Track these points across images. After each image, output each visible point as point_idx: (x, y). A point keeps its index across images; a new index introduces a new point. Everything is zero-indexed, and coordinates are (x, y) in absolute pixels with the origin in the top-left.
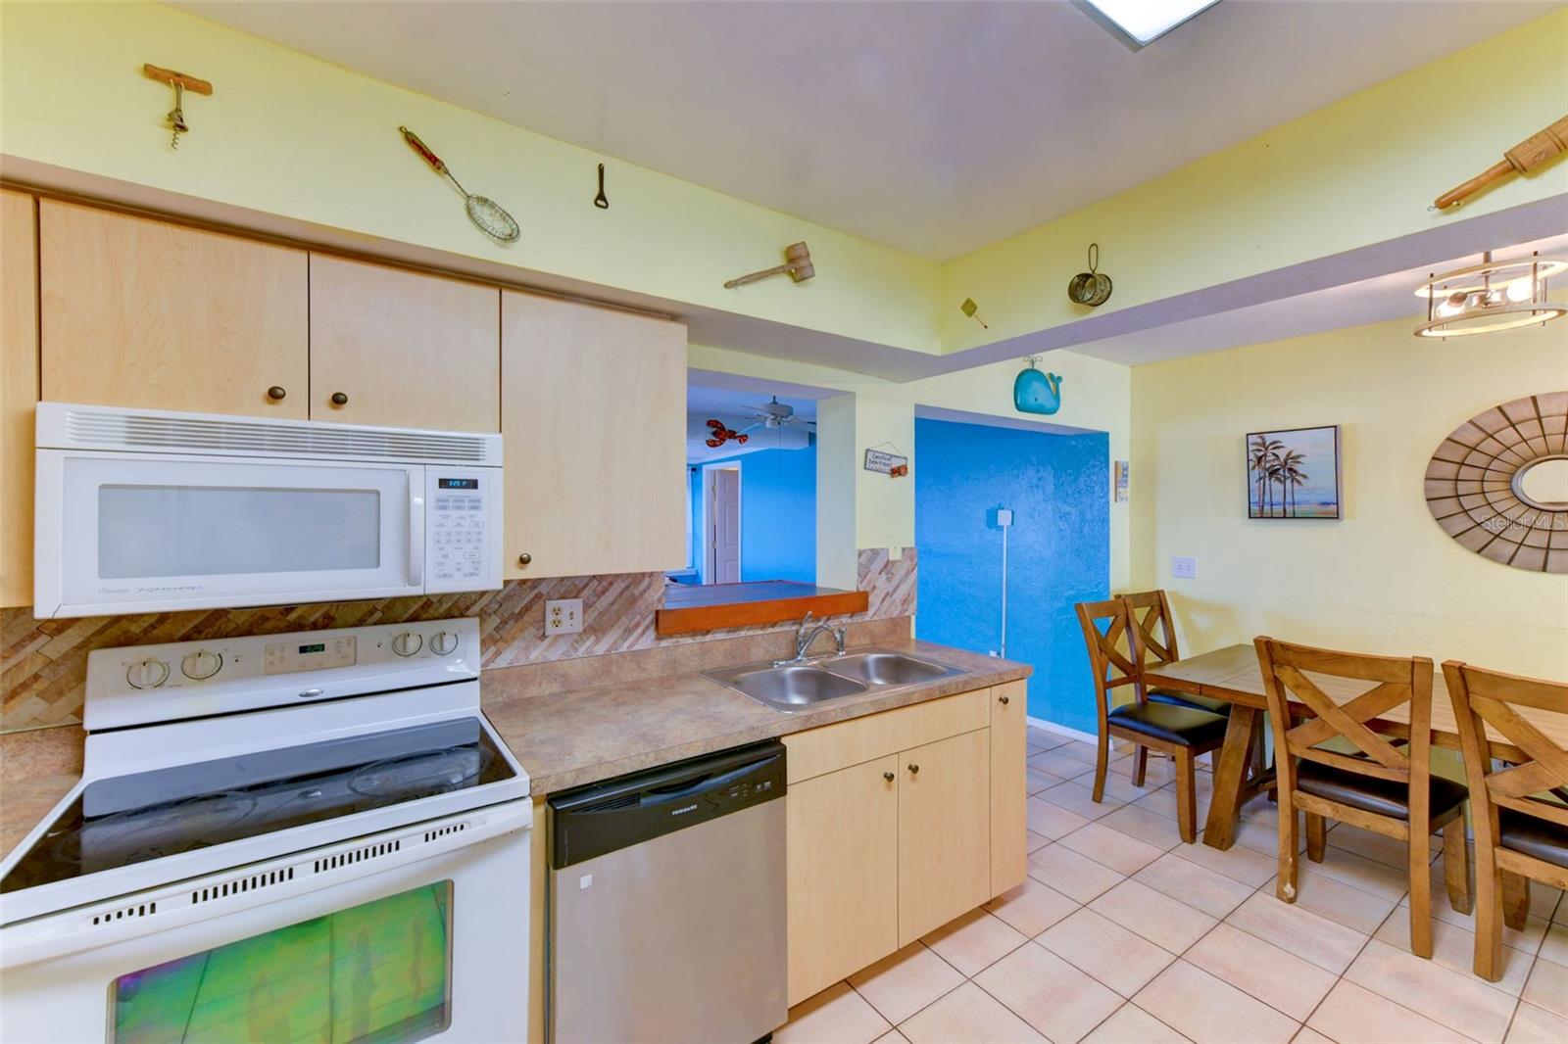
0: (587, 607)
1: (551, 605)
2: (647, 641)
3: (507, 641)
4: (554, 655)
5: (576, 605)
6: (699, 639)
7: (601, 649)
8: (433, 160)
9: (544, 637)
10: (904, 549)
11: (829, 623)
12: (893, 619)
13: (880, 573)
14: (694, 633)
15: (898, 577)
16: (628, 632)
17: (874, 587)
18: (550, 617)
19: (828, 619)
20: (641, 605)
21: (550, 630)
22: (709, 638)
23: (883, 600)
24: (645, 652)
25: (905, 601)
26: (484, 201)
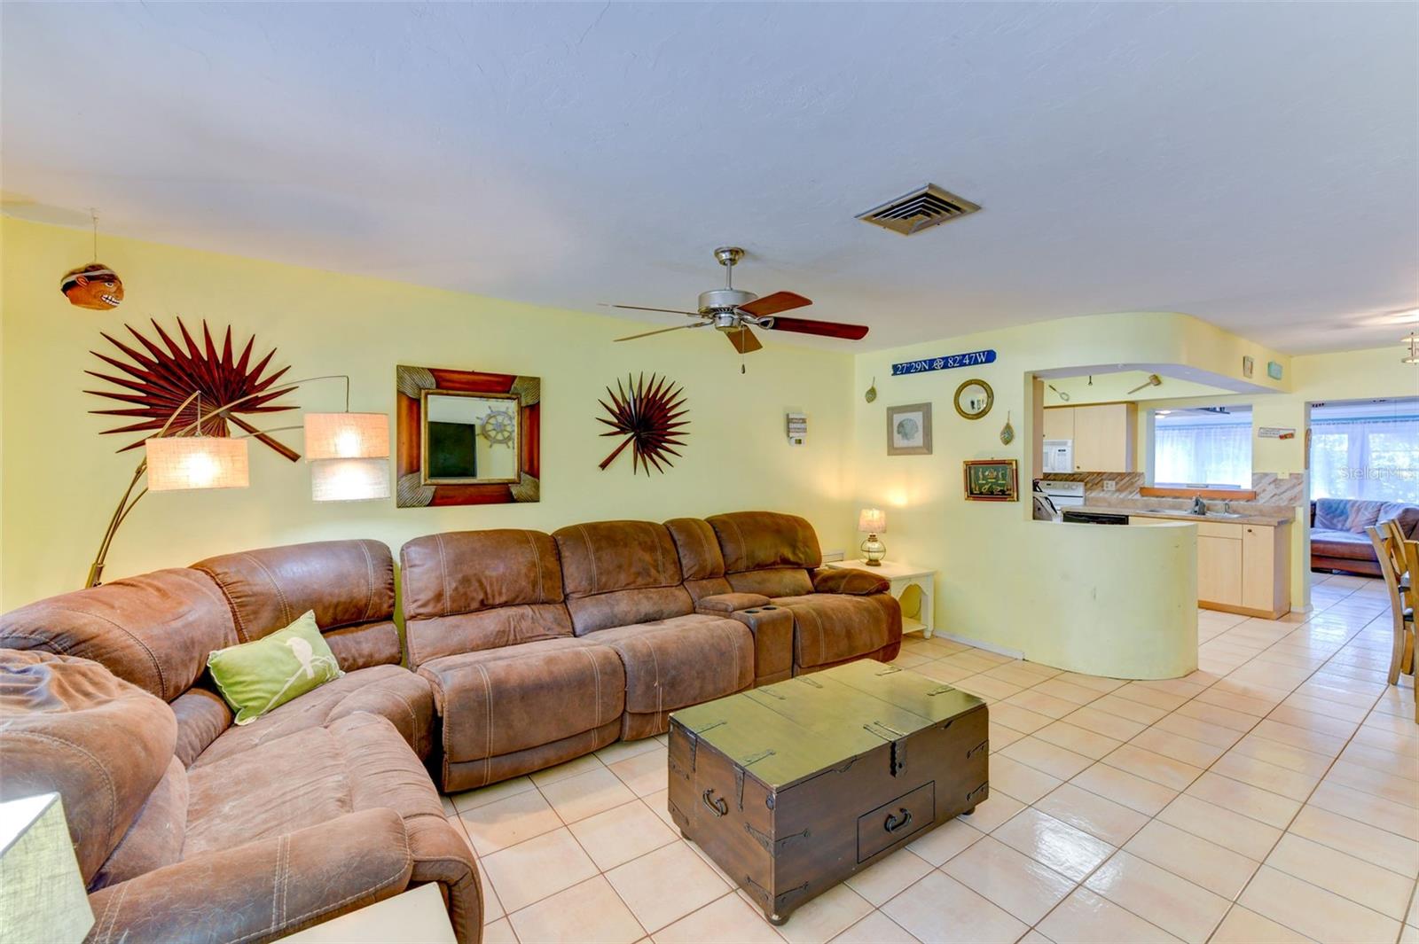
0: (1117, 483)
1: (1105, 482)
2: (1138, 496)
3: (1095, 490)
4: (1106, 496)
5: (1114, 483)
6: (1159, 499)
7: (1121, 496)
8: (1054, 389)
9: (1103, 490)
10: (1291, 474)
11: (1232, 503)
12: (1279, 507)
13: (1270, 484)
14: (1157, 497)
15: (1285, 488)
16: (1131, 493)
17: (1264, 490)
18: (1105, 485)
19: (1231, 501)
20: (1136, 485)
21: (1105, 488)
22: (1164, 499)
23: (1273, 496)
24: (1137, 500)
25: (1291, 499)
26: (1064, 393)
